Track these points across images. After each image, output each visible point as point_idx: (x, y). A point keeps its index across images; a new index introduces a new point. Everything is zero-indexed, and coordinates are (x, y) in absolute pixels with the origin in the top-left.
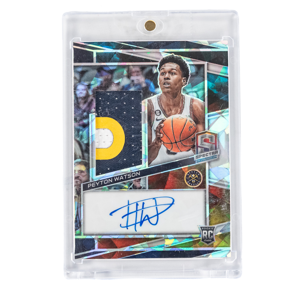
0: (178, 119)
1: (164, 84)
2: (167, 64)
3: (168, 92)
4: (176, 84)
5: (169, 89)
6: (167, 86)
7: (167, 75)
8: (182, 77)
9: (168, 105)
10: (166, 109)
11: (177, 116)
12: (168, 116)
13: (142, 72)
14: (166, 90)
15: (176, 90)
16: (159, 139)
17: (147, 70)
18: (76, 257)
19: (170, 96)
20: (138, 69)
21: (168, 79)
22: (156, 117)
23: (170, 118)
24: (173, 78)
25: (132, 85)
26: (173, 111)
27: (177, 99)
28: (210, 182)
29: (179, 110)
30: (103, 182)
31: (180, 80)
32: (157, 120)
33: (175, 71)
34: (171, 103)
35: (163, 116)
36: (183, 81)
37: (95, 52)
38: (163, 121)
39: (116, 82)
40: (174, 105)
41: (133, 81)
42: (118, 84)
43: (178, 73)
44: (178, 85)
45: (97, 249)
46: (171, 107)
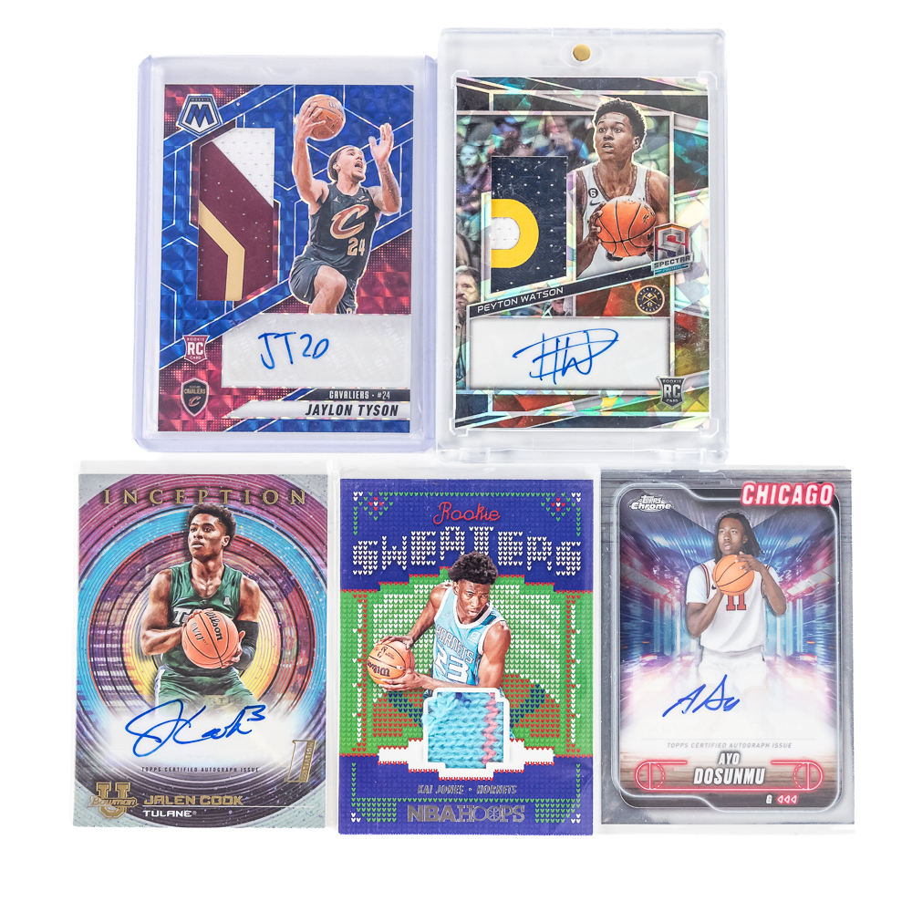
0: (625, 202)
1: (604, 146)
2: (608, 115)
3: (610, 160)
4: (623, 147)
5: (612, 155)
6: (609, 149)
7: (608, 133)
8: (633, 135)
9: (610, 181)
10: (607, 187)
11: (625, 198)
12: (609, 199)
13: (568, 127)
14: (607, 156)
15: (624, 155)
16: (594, 235)
17: (577, 123)
18: (458, 425)
19: (613, 166)
20: (561, 122)
21: (611, 138)
22: (590, 199)
23: (613, 201)
24: (619, 138)
25: (551, 147)
26: (618, 191)
27: (624, 171)
28: (676, 306)
29: (628, 189)
30: (502, 304)
31: (630, 141)
32: (592, 204)
33: (621, 126)
34: (615, 177)
35: (600, 199)
36: (634, 142)
37: (492, 93)
38: (601, 206)
39: (526, 141)
40: (620, 181)
41: (553, 141)
42: (529, 145)
43: (626, 129)
44: (626, 149)
45: (490, 412)
46: (615, 184)
